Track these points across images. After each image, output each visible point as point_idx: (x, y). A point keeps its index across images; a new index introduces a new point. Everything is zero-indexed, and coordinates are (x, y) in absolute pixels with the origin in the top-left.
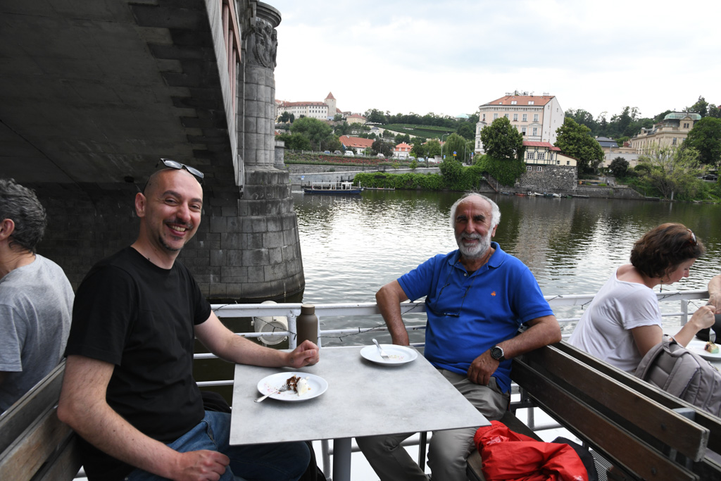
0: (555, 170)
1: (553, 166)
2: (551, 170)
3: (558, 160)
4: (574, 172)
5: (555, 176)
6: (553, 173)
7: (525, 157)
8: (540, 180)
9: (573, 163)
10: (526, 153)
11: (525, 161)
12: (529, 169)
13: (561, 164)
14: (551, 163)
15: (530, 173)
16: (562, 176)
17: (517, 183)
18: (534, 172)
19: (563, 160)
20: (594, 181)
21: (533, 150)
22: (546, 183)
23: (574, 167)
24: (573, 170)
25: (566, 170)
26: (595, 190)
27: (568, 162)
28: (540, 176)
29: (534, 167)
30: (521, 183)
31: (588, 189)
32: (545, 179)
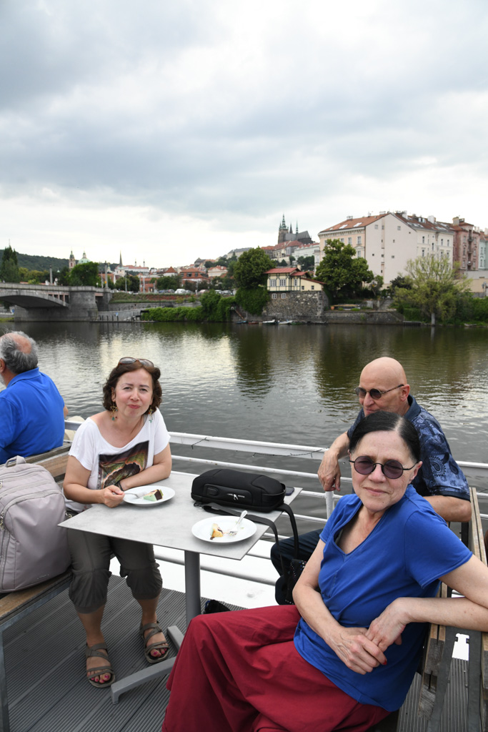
0: (298, 296)
1: (297, 292)
2: (294, 296)
3: (302, 285)
4: (317, 296)
5: (299, 302)
6: (297, 300)
7: (268, 285)
8: (285, 307)
9: (318, 287)
10: (268, 280)
11: (268, 289)
12: (273, 296)
13: (306, 289)
14: (296, 289)
15: (275, 300)
16: (306, 302)
17: (265, 311)
18: (279, 299)
19: (308, 285)
20: (347, 305)
21: (275, 278)
22: (290, 310)
23: (317, 292)
24: (316, 295)
25: (310, 296)
26: (346, 315)
27: (313, 287)
28: (285, 303)
29: (279, 294)
30: (268, 311)
31: (339, 315)
32: (289, 306)
